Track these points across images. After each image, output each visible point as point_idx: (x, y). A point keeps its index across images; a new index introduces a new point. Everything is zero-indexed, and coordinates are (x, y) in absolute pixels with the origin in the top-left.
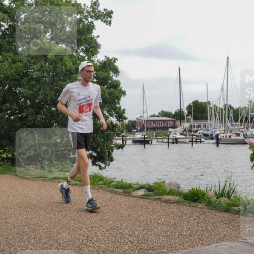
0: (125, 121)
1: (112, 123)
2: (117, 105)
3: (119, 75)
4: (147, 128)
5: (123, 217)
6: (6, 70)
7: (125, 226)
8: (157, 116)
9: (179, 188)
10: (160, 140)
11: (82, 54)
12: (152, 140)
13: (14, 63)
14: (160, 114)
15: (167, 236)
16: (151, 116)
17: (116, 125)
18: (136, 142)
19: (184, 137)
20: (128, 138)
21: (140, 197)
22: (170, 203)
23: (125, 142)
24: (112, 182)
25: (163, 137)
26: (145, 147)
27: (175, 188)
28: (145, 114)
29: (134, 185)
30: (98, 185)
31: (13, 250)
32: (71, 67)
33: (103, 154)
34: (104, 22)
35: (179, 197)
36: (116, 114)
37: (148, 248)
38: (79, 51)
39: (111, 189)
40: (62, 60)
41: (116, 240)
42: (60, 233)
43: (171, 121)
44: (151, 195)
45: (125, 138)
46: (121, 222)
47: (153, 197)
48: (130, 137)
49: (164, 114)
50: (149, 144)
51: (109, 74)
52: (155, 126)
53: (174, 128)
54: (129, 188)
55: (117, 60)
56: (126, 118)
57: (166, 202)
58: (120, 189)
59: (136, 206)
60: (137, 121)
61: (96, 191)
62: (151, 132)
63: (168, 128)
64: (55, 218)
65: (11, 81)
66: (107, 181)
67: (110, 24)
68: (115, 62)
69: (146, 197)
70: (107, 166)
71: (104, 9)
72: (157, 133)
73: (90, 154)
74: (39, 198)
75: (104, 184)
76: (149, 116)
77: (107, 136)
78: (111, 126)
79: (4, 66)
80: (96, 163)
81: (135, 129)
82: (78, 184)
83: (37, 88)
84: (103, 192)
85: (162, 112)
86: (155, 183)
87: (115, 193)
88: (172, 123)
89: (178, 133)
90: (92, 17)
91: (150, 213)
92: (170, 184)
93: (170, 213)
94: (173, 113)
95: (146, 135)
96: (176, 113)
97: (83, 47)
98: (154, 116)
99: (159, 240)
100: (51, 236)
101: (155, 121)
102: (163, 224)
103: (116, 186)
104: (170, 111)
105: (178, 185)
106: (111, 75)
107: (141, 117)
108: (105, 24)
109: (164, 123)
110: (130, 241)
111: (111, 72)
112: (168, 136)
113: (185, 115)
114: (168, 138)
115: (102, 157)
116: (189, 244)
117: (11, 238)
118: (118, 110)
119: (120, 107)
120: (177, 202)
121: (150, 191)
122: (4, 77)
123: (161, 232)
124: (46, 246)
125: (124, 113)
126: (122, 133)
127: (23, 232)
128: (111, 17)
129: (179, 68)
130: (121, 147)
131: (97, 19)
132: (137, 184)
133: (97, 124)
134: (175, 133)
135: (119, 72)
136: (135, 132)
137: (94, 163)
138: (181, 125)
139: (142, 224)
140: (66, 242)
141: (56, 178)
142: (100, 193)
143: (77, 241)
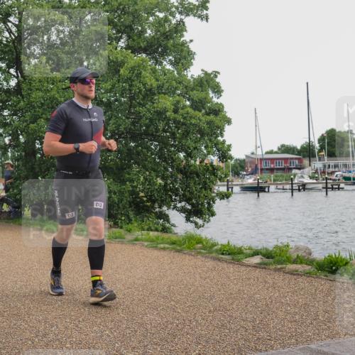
0: (229, 161)
1: (212, 164)
2: (220, 138)
3: (221, 96)
4: (262, 169)
5: (231, 294)
7: (234, 306)
8: (276, 153)
9: (310, 254)
10: (280, 187)
11: (169, 67)
12: (269, 187)
14: (279, 149)
15: (295, 321)
16: (267, 153)
17: (218, 166)
18: (247, 189)
20: (234, 183)
21: (255, 267)
22: (298, 274)
23: (230, 190)
24: (214, 245)
25: (284, 182)
26: (258, 196)
27: (304, 254)
28: (259, 150)
29: (246, 249)
30: (194, 249)
32: (151, 85)
33: (200, 206)
34: (199, 17)
35: (310, 267)
36: (219, 151)
37: (269, 338)
38: (165, 63)
39: (214, 255)
40: (139, 75)
41: (223, 325)
42: (146, 314)
43: (296, 159)
44: (270, 264)
45: (230, 183)
47: (274, 267)
48: (238, 181)
49: (286, 149)
50: (265, 191)
51: (208, 94)
52: (272, 166)
53: (299, 169)
54: (239, 254)
55: (219, 73)
56: (231, 158)
57: (292, 274)
58: (226, 254)
59: (249, 279)
60: (246, 161)
61: (193, 257)
62: (267, 174)
63: (291, 169)
64: (138, 294)
66: (207, 243)
67: (207, 19)
68: (216, 76)
69: (263, 266)
70: (205, 223)
72: (276, 176)
73: (182, 207)
74: (115, 266)
75: (204, 248)
76: (264, 153)
77: (205, 183)
78: (210, 168)
80: (191, 219)
81: (244, 171)
82: (168, 248)
84: (203, 259)
85: (283, 146)
86: (276, 247)
87: (219, 260)
88: (297, 161)
89: (306, 176)
90: (181, 13)
91: (270, 289)
92: (297, 249)
93: (299, 289)
94: (299, 148)
95: (261, 178)
96: (302, 147)
97: (171, 57)
98: (271, 152)
99: (283, 326)
100: (134, 318)
101: (272, 160)
102: (289, 305)
103: (221, 250)
104: (294, 145)
105: (309, 250)
106: (211, 96)
107: (253, 154)
108: (200, 20)
109: (286, 163)
110: (243, 327)
111: (210, 92)
112: (292, 180)
113: (317, 151)
114: (292, 184)
115: (199, 210)
116: (327, 333)
117: (81, 319)
118: (220, 146)
119: (224, 141)
120: (308, 274)
121: (268, 258)
123: (286, 315)
124: (128, 331)
125: (230, 150)
126: (226, 177)
128: (207, 9)
129: (307, 83)
130: (225, 196)
131: (188, 15)
132: (250, 248)
133: (191, 166)
134: (302, 177)
135: (222, 91)
136: (245, 175)
137: (188, 220)
138: (310, 165)
139: (260, 304)
140: (155, 327)
141: (136, 240)
142: (199, 261)
143: (170, 326)
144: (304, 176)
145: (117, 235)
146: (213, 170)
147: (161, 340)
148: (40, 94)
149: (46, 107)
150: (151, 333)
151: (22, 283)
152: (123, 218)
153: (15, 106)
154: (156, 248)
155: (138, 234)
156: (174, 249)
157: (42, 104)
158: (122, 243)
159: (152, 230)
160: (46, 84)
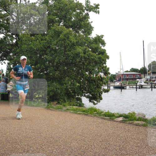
0: (108, 75)
1: (101, 76)
2: (104, 65)
3: (105, 46)
4: (123, 79)
6: (37, 45)
7: (111, 139)
8: (129, 72)
9: (145, 117)
10: (131, 87)
11: (82, 34)
12: (126, 87)
13: (42, 41)
14: (131, 70)
15: (138, 146)
16: (125, 72)
17: (104, 77)
18: (116, 88)
19: (146, 84)
21: (120, 122)
22: (139, 126)
23: (109, 88)
24: (102, 112)
25: (133, 84)
26: (121, 91)
27: (142, 117)
29: (116, 114)
30: (93, 114)
31: (45, 152)
33: (95, 95)
35: (145, 122)
36: (104, 71)
37: (126, 154)
38: (80, 32)
39: (102, 116)
41: (106, 148)
42: (72, 142)
43: (138, 74)
44: (126, 121)
45: (109, 85)
46: (109, 137)
47: (128, 122)
48: (111, 85)
50: (124, 89)
52: (128, 77)
53: (140, 79)
54: (113, 116)
55: (103, 36)
56: (109, 74)
57: (136, 125)
58: (107, 116)
59: (117, 127)
60: (116, 75)
61: (92, 118)
62: (126, 81)
63: (136, 79)
64: (69, 134)
65: (40, 51)
66: (99, 111)
67: (99, 13)
68: (102, 37)
69: (124, 122)
70: (98, 103)
71: (94, 4)
72: (129, 82)
73: (88, 95)
74: (58, 121)
75: (97, 113)
76: (124, 72)
77: (98, 85)
78: (100, 78)
79: (36, 43)
80: (92, 101)
81: (115, 79)
82: (82, 113)
83: (55, 55)
84: (97, 118)
85: (132, 69)
86: (129, 113)
87: (104, 119)
88: (138, 75)
89: (143, 82)
90: (87, 10)
91: (127, 132)
92: (139, 114)
93: (140, 132)
94: (139, 69)
95: (123, 83)
96: (141, 69)
97: (83, 30)
98: (127, 71)
99: (133, 148)
100: (67, 144)
101: (128, 75)
102: (135, 139)
103: (105, 115)
105: (143, 114)
106: (100, 46)
107: (119, 72)
108: (95, 13)
109: (134, 76)
110: (115, 149)
111: (100, 44)
112: (136, 84)
113: (147, 71)
114: (136, 86)
115: (95, 97)
116: (152, 152)
117: (43, 145)
118: (104, 68)
119: (106, 66)
120: (144, 125)
121: (126, 118)
122: (37, 49)
123: (134, 144)
124: (64, 150)
125: (109, 70)
126: (107, 82)
127: (50, 141)
128: (99, 8)
129: (143, 41)
130: (107, 91)
131: (90, 11)
132: (118, 114)
133: (91, 77)
134: (141, 82)
135: (105, 44)
136: (115, 81)
137: (90, 101)
138: (144, 77)
139: (122, 139)
140: (76, 148)
141: (68, 110)
142: (95, 119)
143: (82, 148)
144: (142, 82)
145: (59, 107)
146: (101, 79)
147: (79, 154)
148: (26, 46)
149: (28, 52)
150: (74, 151)
151: (18, 129)
152: (62, 100)
153: (15, 51)
154: (76, 113)
155: (68, 107)
156: (84, 114)
157: (27, 50)
158: (62, 111)
159: (74, 106)
160: (28, 42)
